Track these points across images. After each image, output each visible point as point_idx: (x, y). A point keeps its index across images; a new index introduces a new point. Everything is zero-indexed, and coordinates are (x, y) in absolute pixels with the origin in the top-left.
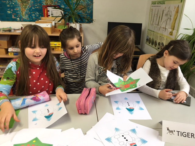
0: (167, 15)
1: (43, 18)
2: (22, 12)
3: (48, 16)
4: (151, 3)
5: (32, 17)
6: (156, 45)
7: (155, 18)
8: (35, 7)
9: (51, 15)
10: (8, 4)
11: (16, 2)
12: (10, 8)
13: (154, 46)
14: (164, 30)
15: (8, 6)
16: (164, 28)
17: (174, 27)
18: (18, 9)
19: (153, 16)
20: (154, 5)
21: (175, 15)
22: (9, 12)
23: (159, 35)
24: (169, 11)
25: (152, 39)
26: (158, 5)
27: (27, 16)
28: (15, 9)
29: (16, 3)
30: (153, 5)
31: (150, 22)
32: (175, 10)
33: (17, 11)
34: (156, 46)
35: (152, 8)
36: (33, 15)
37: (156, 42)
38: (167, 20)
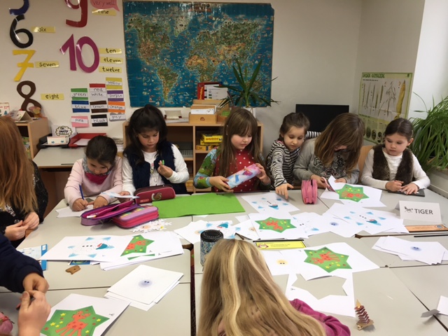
0: (388, 93)
1: (195, 101)
2: (164, 92)
3: (204, 97)
4: (361, 75)
5: (179, 99)
6: (374, 136)
7: (370, 97)
8: (184, 85)
9: (208, 97)
10: (145, 81)
11: (158, 79)
12: (148, 87)
13: (371, 138)
14: (386, 113)
15: (145, 84)
16: (385, 111)
17: (401, 109)
18: (159, 89)
19: (366, 94)
20: (367, 78)
21: (401, 94)
22: (145, 93)
23: (378, 123)
24: (391, 88)
25: (368, 128)
26: (374, 79)
27: (171, 98)
28: (155, 89)
29: (156, 81)
30: (364, 78)
31: (361, 103)
32: (401, 86)
33: (158, 91)
34: (374, 139)
35: (363, 82)
36: (181, 97)
37: (374, 132)
38: (390, 99)
